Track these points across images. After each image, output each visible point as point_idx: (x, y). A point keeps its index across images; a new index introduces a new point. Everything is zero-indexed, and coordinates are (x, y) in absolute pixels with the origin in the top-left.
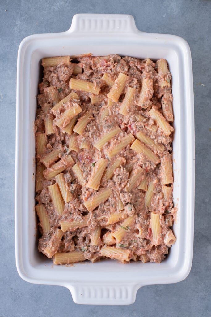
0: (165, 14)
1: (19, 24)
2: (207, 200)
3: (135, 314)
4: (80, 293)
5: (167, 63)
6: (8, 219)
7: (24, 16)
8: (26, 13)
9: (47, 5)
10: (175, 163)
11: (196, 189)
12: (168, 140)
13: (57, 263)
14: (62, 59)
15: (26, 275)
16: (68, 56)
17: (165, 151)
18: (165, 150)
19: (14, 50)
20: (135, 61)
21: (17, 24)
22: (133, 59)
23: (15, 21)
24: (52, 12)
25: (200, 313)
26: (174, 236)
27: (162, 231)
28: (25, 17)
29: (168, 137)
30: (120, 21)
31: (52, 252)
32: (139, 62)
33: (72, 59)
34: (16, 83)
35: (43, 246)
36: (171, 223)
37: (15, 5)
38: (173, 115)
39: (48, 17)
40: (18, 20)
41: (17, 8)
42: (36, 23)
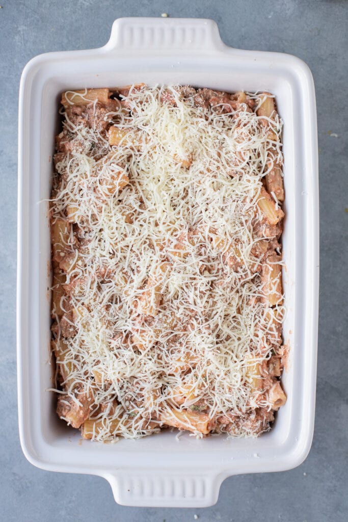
0: (272, 13)
1: (23, 30)
2: (339, 329)
3: (219, 517)
4: (127, 487)
5: (274, 100)
6: (7, 359)
8: (36, 12)
10: (286, 271)
11: (320, 310)
12: (275, 231)
13: (88, 438)
14: (96, 94)
15: (37, 457)
16: (105, 88)
17: (268, 249)
18: (270, 249)
19: (16, 76)
20: (219, 97)
21: (20, 31)
22: (215, 92)
23: (16, 26)
24: (79, 9)
25: (326, 515)
26: (282, 392)
27: (263, 384)
28: (32, 19)
29: (275, 228)
30: (194, 30)
31: (80, 419)
32: (226, 99)
33: (112, 94)
35: (65, 409)
36: (278, 370)
38: (283, 190)
39: (72, 18)
40: (22, 23)
41: (20, 3)
42: (53, 29)
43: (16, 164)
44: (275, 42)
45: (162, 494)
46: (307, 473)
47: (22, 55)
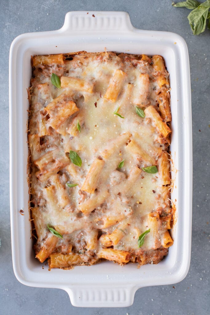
0: (159, 8)
1: (8, 25)
4: (78, 296)
5: (164, 60)
7: (13, 17)
8: (15, 14)
9: (36, 4)
15: (23, 279)
16: (61, 54)
21: (6, 26)
23: (4, 23)
24: (42, 11)
25: (205, 309)
30: (115, 19)
34: (8, 87)
36: (169, 225)
37: (3, 6)
39: (38, 17)
40: (7, 21)
41: (6, 9)
42: (26, 24)
43: (8, 107)
44: (162, 26)
45: (100, 299)
46: (192, 285)
47: (9, 40)
